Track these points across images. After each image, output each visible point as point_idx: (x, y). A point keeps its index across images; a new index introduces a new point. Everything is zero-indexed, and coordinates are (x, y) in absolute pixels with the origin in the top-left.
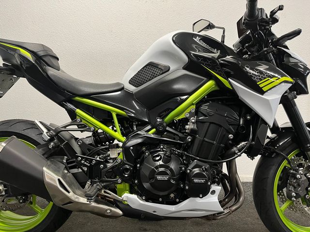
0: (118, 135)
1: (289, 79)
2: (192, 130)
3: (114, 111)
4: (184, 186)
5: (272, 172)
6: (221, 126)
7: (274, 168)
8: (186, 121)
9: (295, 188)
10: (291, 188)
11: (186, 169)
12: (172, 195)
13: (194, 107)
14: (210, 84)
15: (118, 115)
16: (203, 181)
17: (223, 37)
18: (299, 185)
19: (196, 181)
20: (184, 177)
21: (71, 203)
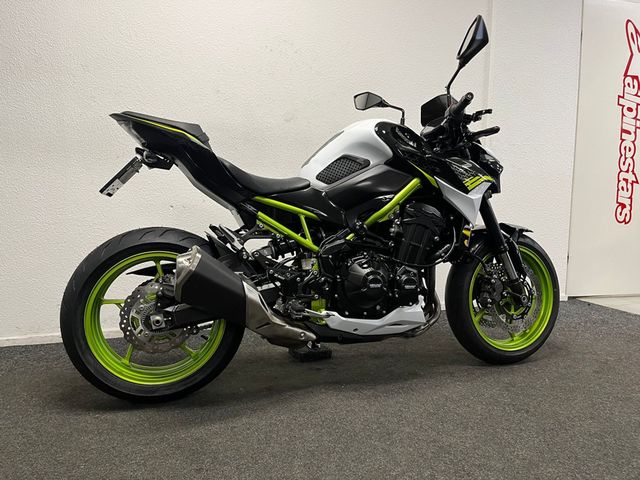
0: (308, 242)
1: (489, 178)
2: (398, 234)
3: (303, 214)
4: (394, 295)
5: (468, 278)
6: (427, 228)
7: (469, 274)
8: (390, 223)
9: (490, 293)
10: (486, 295)
11: (395, 276)
12: (378, 307)
13: (398, 207)
14: (415, 182)
15: (307, 219)
16: (413, 287)
17: (403, 121)
18: (494, 290)
19: (407, 287)
20: (393, 284)
21: (268, 324)
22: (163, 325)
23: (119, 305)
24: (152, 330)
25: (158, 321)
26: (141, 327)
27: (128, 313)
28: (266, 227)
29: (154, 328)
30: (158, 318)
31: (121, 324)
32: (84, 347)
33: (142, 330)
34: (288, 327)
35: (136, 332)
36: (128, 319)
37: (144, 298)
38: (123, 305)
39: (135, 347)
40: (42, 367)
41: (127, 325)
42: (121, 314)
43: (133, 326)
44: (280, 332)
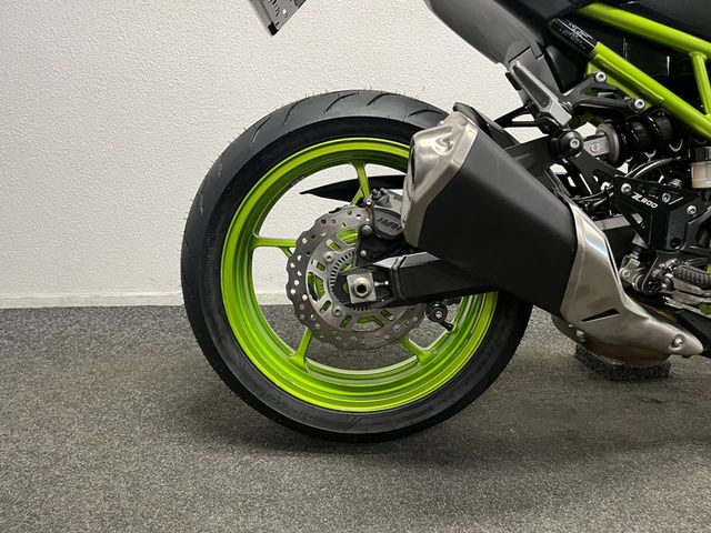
3: (702, 52)
21: (613, 312)
22: (373, 297)
23: (286, 249)
24: (350, 306)
25: (362, 288)
26: (326, 297)
27: (302, 266)
28: (613, 83)
29: (354, 300)
30: (362, 280)
31: (289, 286)
32: (220, 327)
33: (328, 302)
34: (651, 321)
35: (317, 304)
36: (302, 279)
37: (334, 237)
38: (293, 250)
39: (314, 333)
40: (178, 342)
41: (301, 289)
42: (289, 269)
43: (312, 292)
44: (631, 332)
